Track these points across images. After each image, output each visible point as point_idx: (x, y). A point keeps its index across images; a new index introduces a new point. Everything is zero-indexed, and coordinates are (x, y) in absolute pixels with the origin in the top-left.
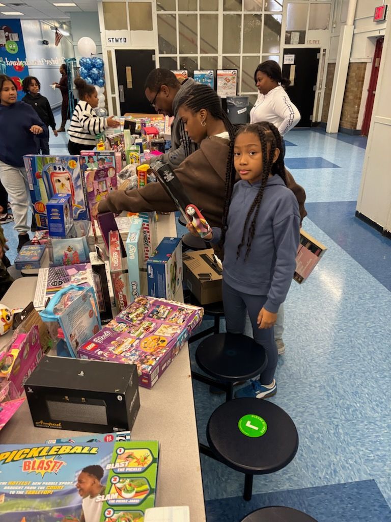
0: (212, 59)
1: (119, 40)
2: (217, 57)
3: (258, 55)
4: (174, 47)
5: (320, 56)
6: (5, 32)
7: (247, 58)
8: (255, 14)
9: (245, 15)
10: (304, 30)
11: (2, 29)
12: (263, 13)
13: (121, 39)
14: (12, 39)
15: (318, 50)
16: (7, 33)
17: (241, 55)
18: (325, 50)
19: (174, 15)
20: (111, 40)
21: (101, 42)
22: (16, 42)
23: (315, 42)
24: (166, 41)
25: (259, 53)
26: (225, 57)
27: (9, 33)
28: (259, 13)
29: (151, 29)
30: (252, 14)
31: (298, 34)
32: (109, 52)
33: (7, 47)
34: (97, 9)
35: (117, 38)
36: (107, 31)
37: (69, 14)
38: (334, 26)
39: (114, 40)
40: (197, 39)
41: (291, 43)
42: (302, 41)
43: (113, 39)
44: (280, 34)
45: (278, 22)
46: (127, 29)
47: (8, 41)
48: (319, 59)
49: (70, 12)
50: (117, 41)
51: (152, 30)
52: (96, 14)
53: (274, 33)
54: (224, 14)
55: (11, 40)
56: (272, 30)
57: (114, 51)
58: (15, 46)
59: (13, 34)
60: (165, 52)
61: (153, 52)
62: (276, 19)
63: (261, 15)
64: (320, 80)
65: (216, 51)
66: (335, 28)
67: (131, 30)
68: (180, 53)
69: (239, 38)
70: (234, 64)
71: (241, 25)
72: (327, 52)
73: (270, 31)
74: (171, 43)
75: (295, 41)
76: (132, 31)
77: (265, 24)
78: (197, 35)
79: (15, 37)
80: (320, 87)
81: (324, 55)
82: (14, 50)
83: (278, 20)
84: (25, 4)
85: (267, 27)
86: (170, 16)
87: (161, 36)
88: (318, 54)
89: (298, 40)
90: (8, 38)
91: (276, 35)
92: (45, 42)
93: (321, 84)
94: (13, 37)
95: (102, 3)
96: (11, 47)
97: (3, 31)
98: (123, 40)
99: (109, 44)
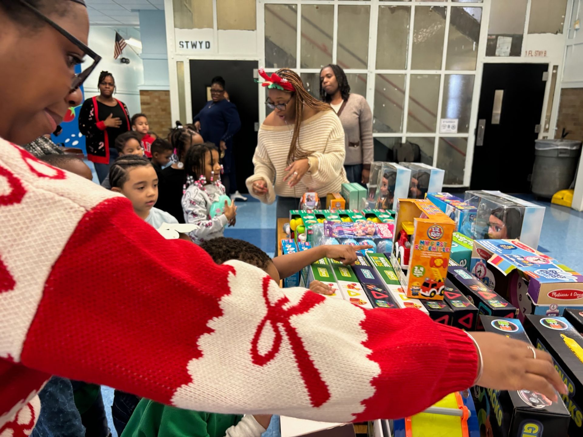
0: (357, 78)
1: (198, 45)
2: (366, 74)
3: (438, 72)
4: (291, 55)
5: (548, 76)
7: (419, 77)
8: (435, 7)
9: (417, 8)
10: (520, 33)
12: (449, 5)
13: (201, 43)
15: (544, 67)
17: (409, 72)
18: (556, 67)
19: (294, 7)
20: (185, 44)
23: (539, 53)
24: (278, 47)
25: (440, 69)
26: (379, 75)
28: (441, 4)
29: (254, 28)
30: (430, 6)
31: (510, 40)
32: (179, 64)
35: (194, 41)
36: (177, 29)
38: (577, 26)
39: (190, 45)
40: (332, 45)
41: (497, 53)
42: (516, 50)
43: (187, 42)
44: (477, 39)
45: (475, 20)
46: (212, 27)
48: (545, 82)
49: (139, 11)
50: (194, 46)
51: (256, 29)
53: (466, 37)
54: (379, 6)
56: (464, 33)
57: (188, 61)
60: (275, 65)
61: (255, 64)
62: (471, 14)
63: (446, 7)
64: (547, 116)
65: (365, 65)
66: (577, 30)
67: (218, 29)
68: (302, 67)
69: (407, 45)
70: (395, 86)
71: (409, 24)
72: (559, 69)
73: (459, 34)
74: (286, 50)
75: (503, 50)
76: (220, 31)
77: (452, 22)
78: (331, 38)
80: (547, 127)
81: (555, 76)
83: (475, 17)
85: (454, 28)
86: (287, 7)
87: (271, 39)
88: (545, 73)
89: (509, 50)
91: (471, 40)
92: (124, 60)
93: (548, 121)
98: (204, 45)
99: (181, 51)
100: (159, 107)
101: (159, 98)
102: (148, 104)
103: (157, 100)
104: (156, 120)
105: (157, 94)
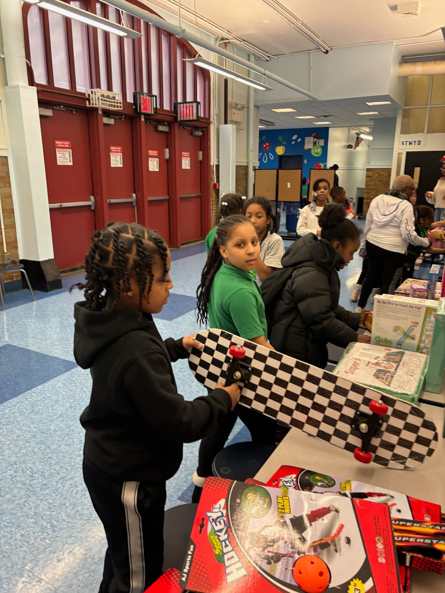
1: (413, 143)
6: (314, 138)
11: (312, 136)
13: (415, 142)
14: (319, 144)
16: (315, 139)
20: (405, 143)
21: (393, 145)
22: (321, 146)
27: (317, 139)
32: (400, 154)
33: (312, 151)
34: (396, 116)
35: (411, 141)
36: (401, 135)
37: (373, 121)
39: (408, 143)
46: (423, 132)
47: (315, 146)
49: (374, 119)
50: (410, 143)
52: (395, 119)
55: (317, 145)
57: (406, 153)
58: (320, 150)
59: (320, 140)
76: (428, 134)
79: (322, 142)
82: (318, 154)
84: (332, 115)
90: (315, 143)
92: (350, 146)
94: (320, 143)
95: (402, 110)
96: (316, 151)
97: (312, 138)
98: (416, 143)
99: (402, 147)
100: (377, 179)
101: (378, 173)
102: (371, 177)
103: (376, 175)
104: (374, 187)
105: (377, 171)
